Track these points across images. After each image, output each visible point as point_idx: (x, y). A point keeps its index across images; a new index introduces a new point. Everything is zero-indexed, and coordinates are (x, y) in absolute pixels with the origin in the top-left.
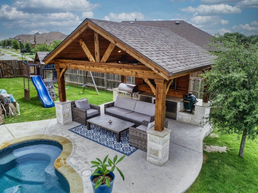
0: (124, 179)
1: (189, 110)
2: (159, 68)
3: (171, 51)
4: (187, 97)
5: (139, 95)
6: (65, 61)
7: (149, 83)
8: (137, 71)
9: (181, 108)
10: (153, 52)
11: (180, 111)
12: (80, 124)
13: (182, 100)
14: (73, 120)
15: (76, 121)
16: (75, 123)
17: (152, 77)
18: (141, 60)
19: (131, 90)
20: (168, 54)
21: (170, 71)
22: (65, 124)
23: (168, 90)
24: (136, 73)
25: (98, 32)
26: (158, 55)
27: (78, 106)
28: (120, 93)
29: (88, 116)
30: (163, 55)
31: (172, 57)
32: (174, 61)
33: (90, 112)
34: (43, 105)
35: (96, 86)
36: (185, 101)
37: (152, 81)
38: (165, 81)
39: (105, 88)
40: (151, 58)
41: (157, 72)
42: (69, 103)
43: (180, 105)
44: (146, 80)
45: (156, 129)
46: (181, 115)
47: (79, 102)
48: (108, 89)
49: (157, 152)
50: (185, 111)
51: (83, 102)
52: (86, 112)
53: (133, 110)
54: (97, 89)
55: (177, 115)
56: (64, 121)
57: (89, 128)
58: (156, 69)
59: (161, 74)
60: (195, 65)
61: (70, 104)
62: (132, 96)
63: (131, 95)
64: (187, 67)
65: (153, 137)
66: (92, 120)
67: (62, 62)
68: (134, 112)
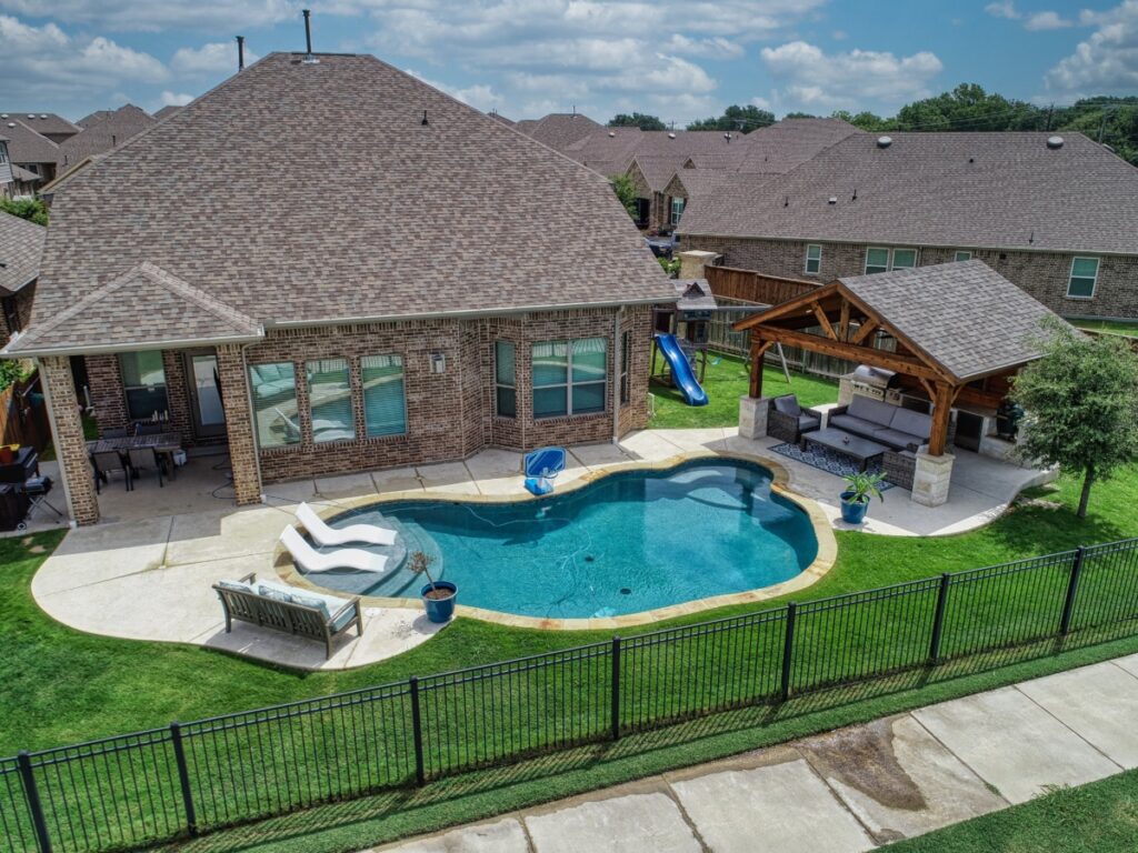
0: (882, 501)
1: (1008, 435)
2: (943, 369)
3: (971, 334)
4: (1004, 410)
5: (902, 396)
6: (775, 329)
7: (927, 385)
8: (911, 366)
9: (990, 429)
10: (938, 341)
11: (989, 436)
12: (782, 442)
13: (995, 413)
14: (768, 434)
15: (773, 436)
16: (770, 439)
17: (932, 378)
18: (919, 354)
19: (883, 384)
20: (963, 341)
21: (957, 374)
22: (755, 439)
23: (955, 397)
24: (909, 368)
25: (849, 299)
26: (946, 345)
27: (780, 407)
28: (857, 386)
29: (801, 428)
30: (954, 343)
31: (969, 346)
32: (970, 354)
33: (804, 420)
34: (685, 399)
35: (784, 361)
36: (1000, 417)
37: (931, 383)
38: (950, 386)
39: (801, 364)
40: (933, 354)
41: (939, 373)
42: (765, 401)
43: (987, 424)
44: (922, 380)
45: (931, 452)
46: (989, 443)
47: (782, 401)
48: (810, 370)
49: (929, 485)
50: (998, 437)
51: (790, 401)
52: (798, 420)
53: (886, 424)
54: (789, 368)
55: (981, 444)
56: (755, 433)
57: (804, 450)
58: (939, 370)
59: (946, 378)
60: (1008, 361)
61: (767, 404)
62: (884, 396)
63: (882, 393)
64: (990, 365)
65: (925, 463)
66: (810, 435)
67: (768, 331)
68: (888, 428)
